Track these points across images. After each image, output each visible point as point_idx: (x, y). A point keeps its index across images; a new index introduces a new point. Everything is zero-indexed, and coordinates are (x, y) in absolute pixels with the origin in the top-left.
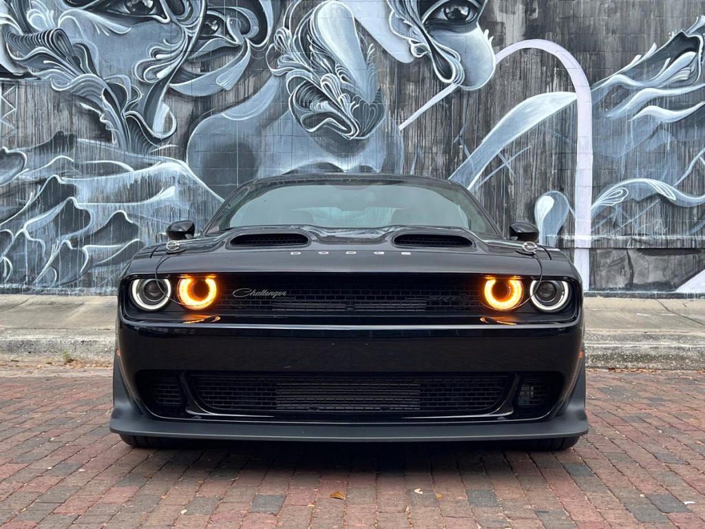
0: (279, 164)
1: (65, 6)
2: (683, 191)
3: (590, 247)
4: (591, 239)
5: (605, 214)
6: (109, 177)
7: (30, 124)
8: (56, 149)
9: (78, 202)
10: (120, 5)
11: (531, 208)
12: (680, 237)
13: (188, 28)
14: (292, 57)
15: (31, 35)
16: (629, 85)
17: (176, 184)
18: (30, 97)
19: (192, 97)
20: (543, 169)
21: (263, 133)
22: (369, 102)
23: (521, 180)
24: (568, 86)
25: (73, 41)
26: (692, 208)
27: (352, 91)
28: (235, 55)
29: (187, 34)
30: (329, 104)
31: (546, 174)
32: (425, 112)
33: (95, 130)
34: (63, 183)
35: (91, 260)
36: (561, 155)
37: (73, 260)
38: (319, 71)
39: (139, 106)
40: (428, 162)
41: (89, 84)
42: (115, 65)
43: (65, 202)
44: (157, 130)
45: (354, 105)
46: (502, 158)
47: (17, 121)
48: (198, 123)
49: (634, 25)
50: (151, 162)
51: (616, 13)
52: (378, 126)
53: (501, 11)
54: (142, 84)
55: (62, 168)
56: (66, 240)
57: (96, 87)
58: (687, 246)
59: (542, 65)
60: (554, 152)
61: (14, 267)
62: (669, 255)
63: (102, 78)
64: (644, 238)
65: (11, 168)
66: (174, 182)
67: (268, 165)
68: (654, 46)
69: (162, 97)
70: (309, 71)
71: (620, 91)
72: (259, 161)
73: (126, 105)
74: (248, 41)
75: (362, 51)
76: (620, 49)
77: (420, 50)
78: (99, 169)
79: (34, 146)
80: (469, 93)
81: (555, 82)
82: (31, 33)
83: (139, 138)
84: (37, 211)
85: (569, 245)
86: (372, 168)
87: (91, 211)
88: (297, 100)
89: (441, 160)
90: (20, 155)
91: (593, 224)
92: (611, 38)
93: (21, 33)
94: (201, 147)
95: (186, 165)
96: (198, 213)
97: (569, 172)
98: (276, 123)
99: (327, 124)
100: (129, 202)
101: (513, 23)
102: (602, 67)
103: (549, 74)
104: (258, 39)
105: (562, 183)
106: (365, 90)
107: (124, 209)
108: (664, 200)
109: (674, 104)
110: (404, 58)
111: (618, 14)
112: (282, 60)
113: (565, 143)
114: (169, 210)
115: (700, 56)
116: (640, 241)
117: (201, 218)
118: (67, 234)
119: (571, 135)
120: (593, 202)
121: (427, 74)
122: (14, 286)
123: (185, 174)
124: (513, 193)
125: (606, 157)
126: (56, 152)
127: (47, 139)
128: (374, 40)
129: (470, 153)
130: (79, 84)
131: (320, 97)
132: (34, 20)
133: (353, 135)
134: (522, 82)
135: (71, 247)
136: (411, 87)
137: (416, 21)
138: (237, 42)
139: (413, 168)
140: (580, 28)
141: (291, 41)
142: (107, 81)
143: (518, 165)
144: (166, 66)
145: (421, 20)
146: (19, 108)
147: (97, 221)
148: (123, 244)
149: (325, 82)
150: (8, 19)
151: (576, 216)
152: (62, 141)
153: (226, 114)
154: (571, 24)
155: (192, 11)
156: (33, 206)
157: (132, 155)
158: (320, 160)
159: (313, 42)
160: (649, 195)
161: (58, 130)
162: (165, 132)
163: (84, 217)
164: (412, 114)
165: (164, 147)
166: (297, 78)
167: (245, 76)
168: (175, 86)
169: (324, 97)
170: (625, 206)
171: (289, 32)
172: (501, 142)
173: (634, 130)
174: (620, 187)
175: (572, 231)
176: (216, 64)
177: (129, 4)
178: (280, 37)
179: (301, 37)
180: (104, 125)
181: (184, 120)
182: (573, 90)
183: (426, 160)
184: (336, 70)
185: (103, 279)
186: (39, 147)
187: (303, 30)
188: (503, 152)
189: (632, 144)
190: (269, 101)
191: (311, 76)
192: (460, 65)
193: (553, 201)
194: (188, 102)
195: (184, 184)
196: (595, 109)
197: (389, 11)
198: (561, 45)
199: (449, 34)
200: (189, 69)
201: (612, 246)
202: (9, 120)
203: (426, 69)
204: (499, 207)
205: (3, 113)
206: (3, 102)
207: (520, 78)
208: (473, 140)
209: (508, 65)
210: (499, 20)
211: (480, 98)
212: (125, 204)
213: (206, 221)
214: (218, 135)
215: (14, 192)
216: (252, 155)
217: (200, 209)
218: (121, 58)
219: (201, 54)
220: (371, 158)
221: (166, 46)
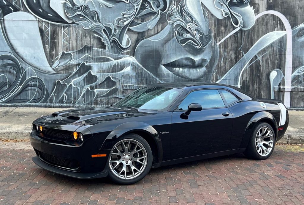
0: (170, 58)
3: (291, 91)
4: (291, 88)
5: (297, 78)
6: (105, 63)
7: (74, 42)
8: (84, 52)
9: (93, 72)
11: (268, 76)
13: (136, 5)
14: (176, 16)
15: (75, 7)
17: (131, 65)
18: (74, 31)
19: (137, 32)
20: (273, 60)
21: (164, 46)
22: (206, 34)
23: (265, 64)
24: (283, 28)
25: (91, 10)
27: (199, 30)
28: (154, 16)
29: (136, 7)
30: (190, 35)
31: (274, 62)
32: (227, 38)
33: (99, 45)
34: (87, 65)
35: (98, 95)
36: (280, 55)
37: (91, 95)
38: (187, 22)
39: (117, 35)
40: (228, 57)
41: (98, 27)
42: (108, 19)
43: (88, 72)
44: (124, 45)
45: (200, 35)
46: (257, 56)
47: (69, 41)
48: (139, 42)
50: (121, 57)
52: (209, 43)
54: (118, 27)
55: (87, 59)
56: (88, 87)
57: (100, 28)
59: (273, 20)
60: (277, 54)
61: (68, 97)
63: (102, 24)
65: (67, 59)
66: (130, 65)
67: (166, 58)
69: (125, 32)
70: (183, 22)
71: (303, 31)
72: (162, 57)
73: (112, 35)
74: (159, 10)
75: (204, 14)
77: (226, 14)
78: (101, 60)
79: (76, 51)
81: (278, 27)
82: (75, 6)
83: (117, 48)
84: (77, 76)
85: (283, 90)
86: (206, 60)
87: (98, 76)
88: (178, 33)
89: (233, 57)
90: (70, 54)
91: (292, 82)
92: (300, 10)
93: (71, 6)
94: (140, 51)
95: (134, 58)
96: (139, 77)
97: (283, 62)
98: (169, 42)
99: (189, 42)
100: (113, 72)
101: (263, 5)
102: (296, 21)
103: (276, 24)
104: (163, 9)
105: (281, 66)
106: (204, 30)
107: (110, 75)
110: (220, 17)
111: (303, 1)
112: (173, 17)
113: (282, 50)
114: (127, 75)
117: (140, 79)
118: (88, 85)
119: (284, 47)
120: (292, 73)
121: (229, 23)
122: (68, 105)
123: (134, 62)
124: (261, 70)
125: (297, 56)
126: (84, 53)
127: (81, 48)
128: (208, 10)
129: (245, 54)
130: (93, 26)
131: (187, 32)
132: (76, 1)
133: (199, 47)
134: (265, 27)
135: (90, 90)
136: (222, 28)
137: (225, 3)
138: (155, 11)
139: (222, 60)
140: (288, 6)
141: (176, 10)
142: (105, 26)
143: (263, 59)
144: (127, 20)
145: (227, 2)
146: (70, 36)
147: (100, 80)
148: (110, 89)
149: (189, 26)
150: (66, 1)
151: (285, 79)
152: (87, 49)
153: (150, 39)
154: (285, 5)
156: (75, 74)
157: (114, 54)
158: (186, 56)
159: (185, 11)
161: (85, 44)
162: (127, 45)
163: (95, 78)
164: (222, 39)
165: (126, 51)
166: (178, 25)
167: (158, 24)
168: (131, 28)
169: (188, 32)
171: (175, 7)
172: (257, 50)
174: (302, 68)
175: (284, 85)
176: (147, 19)
178: (172, 9)
179: (180, 9)
180: (103, 43)
181: (134, 41)
182: (285, 30)
183: (228, 56)
184: (193, 21)
185: (102, 102)
186: (78, 51)
187: (181, 6)
188: (258, 54)
190: (167, 34)
191: (184, 24)
192: (242, 20)
193: (277, 73)
194: (136, 34)
195: (134, 65)
196: (293, 37)
198: (281, 12)
199: (238, 8)
200: (136, 21)
201: (299, 91)
202: (66, 40)
203: (228, 21)
204: (256, 75)
205: (64, 38)
206: (64, 33)
207: (265, 25)
208: (246, 49)
209: (260, 20)
210: (257, 3)
211: (249, 33)
212: (111, 73)
213: (142, 80)
214: (147, 47)
215: (68, 68)
216: (160, 54)
217: (140, 76)
218: (110, 17)
219: (141, 15)
220: (206, 56)
221: (128, 12)
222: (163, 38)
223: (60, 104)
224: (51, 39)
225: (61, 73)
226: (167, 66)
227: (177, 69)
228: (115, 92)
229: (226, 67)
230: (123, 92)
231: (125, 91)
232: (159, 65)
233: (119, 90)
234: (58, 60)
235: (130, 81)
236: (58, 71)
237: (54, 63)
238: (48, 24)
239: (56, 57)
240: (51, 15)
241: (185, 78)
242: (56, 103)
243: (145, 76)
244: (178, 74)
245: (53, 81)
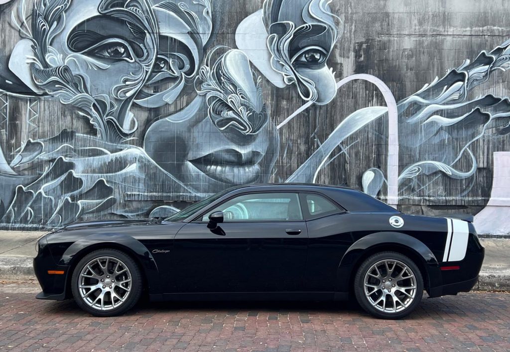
0: (202, 150)
1: (70, 51)
2: (456, 169)
3: (397, 204)
4: (398, 198)
5: (407, 183)
6: (95, 157)
7: (47, 124)
8: (62, 140)
9: (76, 173)
10: (103, 51)
11: (359, 179)
12: (454, 198)
13: (146, 66)
14: (210, 84)
16: (421, 102)
17: (137, 162)
18: (46, 107)
19: (148, 108)
20: (367, 154)
21: (192, 130)
22: (258, 111)
23: (354, 161)
24: (382, 102)
25: (74, 73)
26: (462, 180)
27: (248, 105)
28: (174, 82)
29: (145, 69)
30: (233, 113)
31: (369, 158)
32: (293, 118)
33: (87, 128)
34: (66, 161)
35: (83, 209)
36: (379, 146)
37: (72, 210)
38: (227, 92)
39: (115, 114)
40: (295, 149)
41: (84, 100)
42: (100, 88)
43: (67, 173)
44: (126, 128)
45: (249, 114)
46: (342, 147)
47: (39, 122)
48: (151, 124)
49: (424, 65)
50: (121, 148)
51: (412, 57)
52: (264, 126)
53: (341, 56)
54: (116, 100)
55: (66, 152)
56: (68, 197)
57: (88, 102)
58: (459, 203)
59: (366, 90)
60: (374, 144)
61: (34, 214)
62: (448, 209)
63: (91, 96)
64: (432, 198)
65: (34, 151)
66: (136, 161)
67: (194, 150)
68: (437, 79)
69: (129, 108)
70: (221, 92)
71: (416, 106)
72: (189, 148)
73: (106, 114)
74: (183, 74)
75: (254, 80)
76: (415, 80)
77: (290, 80)
78: (89, 152)
79: (48, 138)
80: (320, 107)
81: (374, 100)
82: (48, 68)
83: (114, 133)
84: (50, 178)
86: (259, 153)
87: (84, 179)
88: (213, 110)
89: (303, 148)
90: (40, 143)
91: (399, 189)
92: (409, 73)
93: (42, 68)
94: (153, 139)
95: (143, 150)
96: (150, 180)
97: (383, 156)
98: (200, 125)
99: (232, 125)
100: (108, 173)
101: (348, 64)
102: (404, 91)
103: (370, 95)
104: (189, 73)
105: (380, 163)
106: (256, 105)
107: (104, 177)
108: (444, 174)
109: (450, 114)
110: (280, 85)
111: (414, 58)
112: (204, 85)
113: (381, 138)
114: (132, 178)
115: (466, 84)
116: (429, 201)
117: (152, 183)
118: (68, 193)
119: (385, 133)
120: (399, 175)
122: (35, 225)
123: (142, 155)
124: (348, 169)
125: (407, 147)
126: (62, 142)
127: (57, 134)
128: (261, 74)
129: (322, 144)
130: (77, 100)
131: (227, 108)
132: (50, 60)
133: (248, 132)
134: (353, 100)
135: (70, 201)
136: (285, 103)
137: (287, 62)
138: (176, 74)
139: (285, 153)
140: (390, 67)
141: (209, 74)
142: (95, 98)
143: (351, 151)
144: (132, 89)
145: (291, 61)
146: (40, 115)
147: (87, 186)
148: (103, 200)
149: (230, 99)
150: (34, 60)
151: (388, 183)
152: (67, 135)
153: (169, 119)
154: (384, 64)
155: (148, 56)
156: (47, 175)
157: (110, 144)
158: (227, 147)
159: (224, 74)
160: (434, 171)
161: (64, 128)
162: (130, 129)
163: (79, 182)
164: (285, 119)
165: (130, 139)
166: (213, 97)
167: (181, 95)
168: (137, 101)
169: (230, 109)
170: (420, 178)
171: (208, 68)
172: (341, 138)
173: (425, 130)
174: (416, 166)
175: (386, 194)
176: (163, 88)
177: (109, 51)
178: (203, 72)
179: (216, 72)
180: (93, 125)
181: (143, 122)
182: (386, 105)
183: (294, 148)
184: (238, 92)
186: (52, 138)
187: (217, 67)
188: (342, 143)
189: (423, 139)
190: (196, 111)
191: (222, 96)
192: (315, 89)
193: (374, 174)
194: (145, 111)
195: (142, 162)
196: (400, 117)
197: (270, 56)
198: (378, 77)
199: (308, 71)
200: (146, 91)
201: (411, 203)
202: (34, 122)
203: (293, 92)
204: (340, 178)
205: (30, 118)
206: (30, 111)
207: (352, 98)
208: (323, 135)
209: (345, 89)
210: (339, 62)
211: (327, 110)
212: (105, 174)
213: (155, 185)
214: (164, 131)
215: (36, 166)
216: (185, 144)
217: (152, 178)
218: (104, 84)
219: (154, 81)
220: (259, 146)
221: (132, 77)
222: (188, 119)
223: (22, 225)
224: (10, 120)
225: (24, 175)
226: (196, 162)
227: (213, 167)
228: (111, 206)
229: (291, 166)
230: (125, 206)
231: (127, 203)
232: (183, 161)
233: (118, 202)
234: (20, 153)
235: (136, 187)
236: (19, 171)
237: (14, 158)
238: (5, 97)
239: (16, 149)
240: (11, 83)
241: (225, 182)
242: (15, 223)
243: (161, 180)
244: (213, 175)
245: (12, 187)
